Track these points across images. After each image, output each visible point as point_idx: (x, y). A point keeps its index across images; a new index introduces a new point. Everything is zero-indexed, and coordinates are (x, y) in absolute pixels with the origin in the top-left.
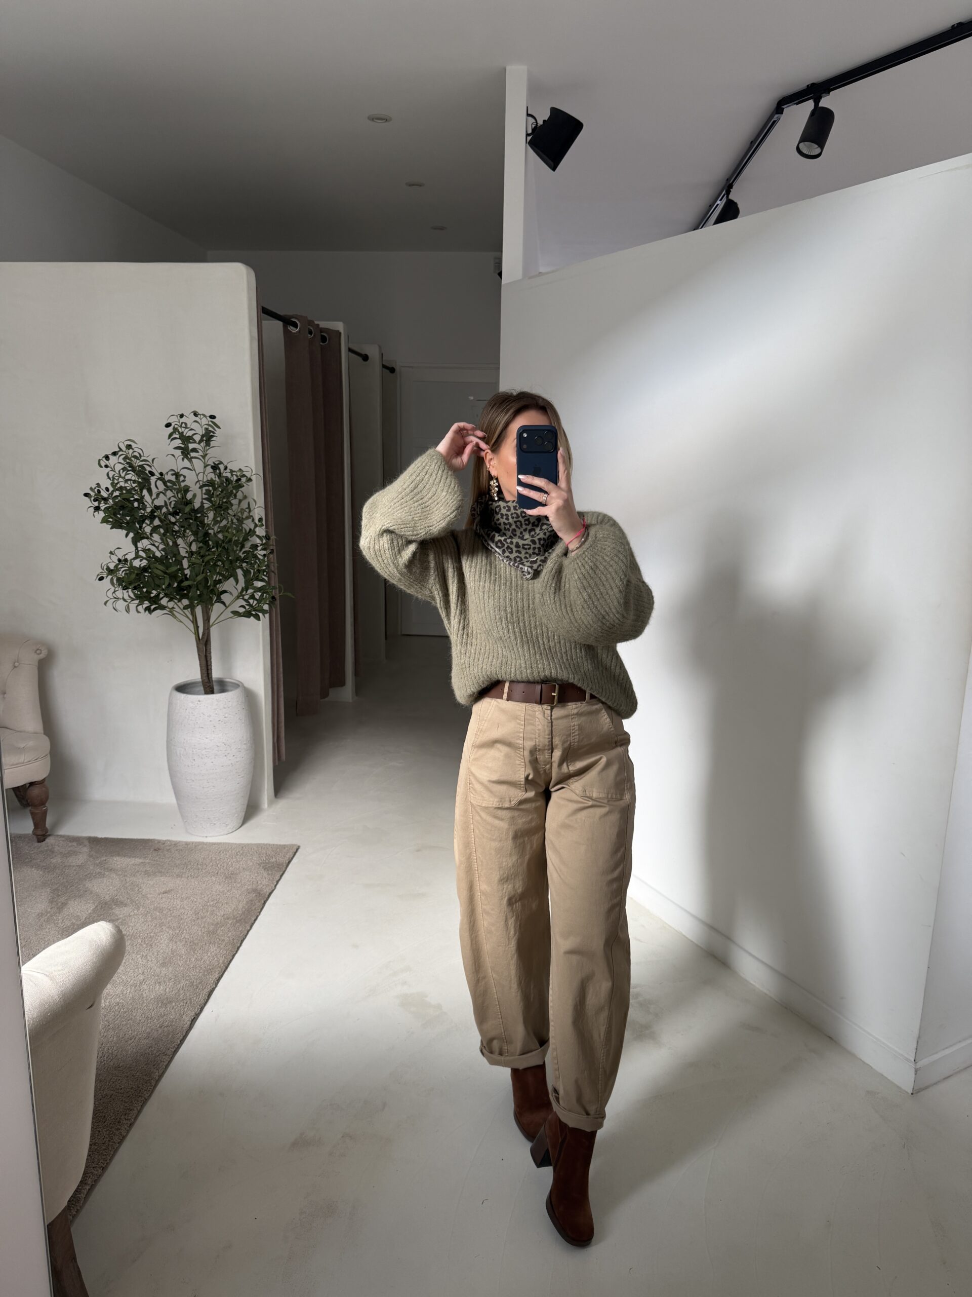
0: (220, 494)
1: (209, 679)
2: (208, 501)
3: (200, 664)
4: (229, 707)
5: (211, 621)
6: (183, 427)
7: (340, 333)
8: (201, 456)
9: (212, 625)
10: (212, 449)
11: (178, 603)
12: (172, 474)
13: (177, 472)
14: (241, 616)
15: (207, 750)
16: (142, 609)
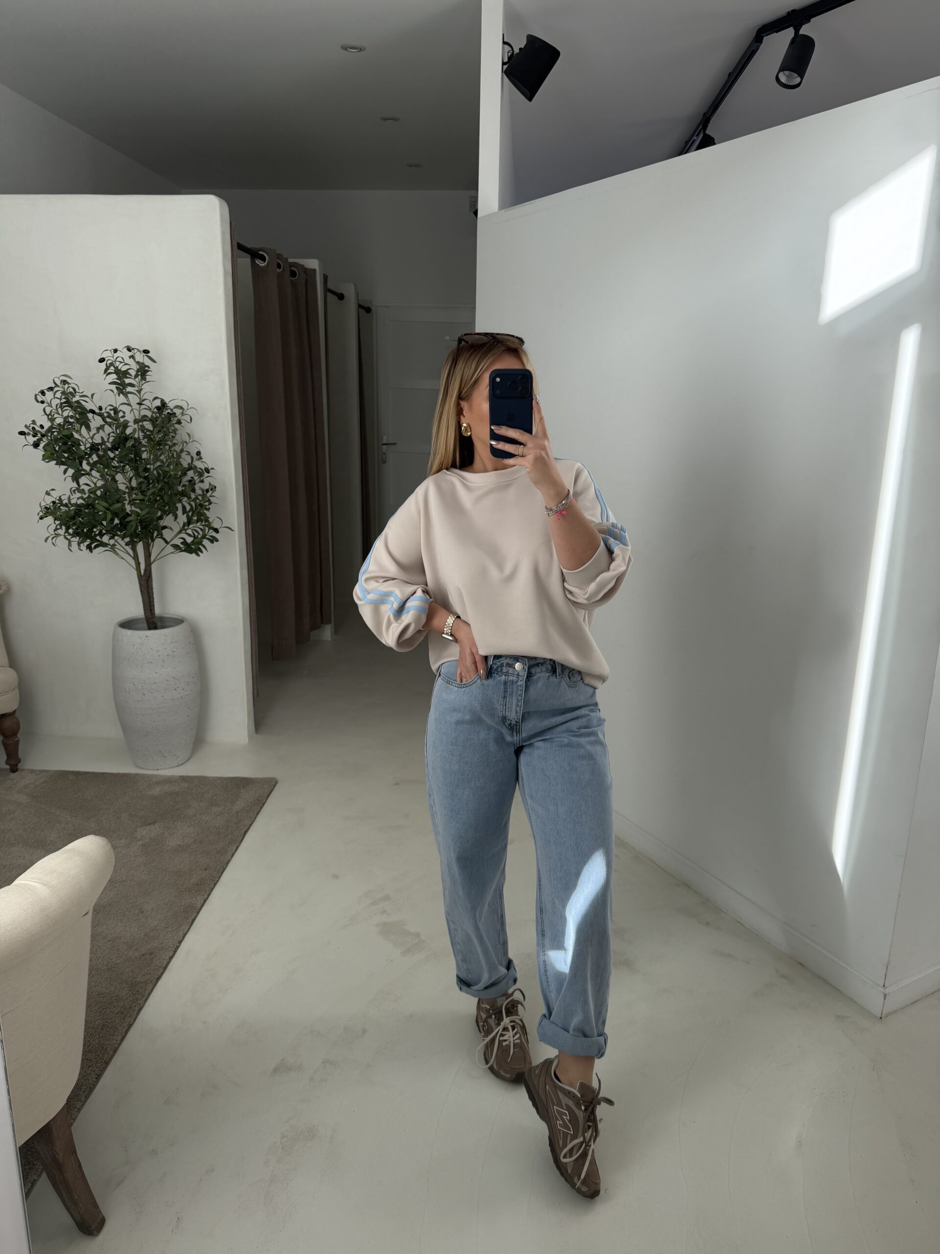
1: (152, 614)
3: (143, 601)
4: (176, 642)
5: (152, 559)
6: (118, 362)
7: (315, 271)
8: (137, 391)
9: (154, 561)
10: (146, 384)
11: (120, 540)
12: (111, 410)
13: (116, 407)
14: (183, 551)
15: (157, 685)
16: (83, 546)
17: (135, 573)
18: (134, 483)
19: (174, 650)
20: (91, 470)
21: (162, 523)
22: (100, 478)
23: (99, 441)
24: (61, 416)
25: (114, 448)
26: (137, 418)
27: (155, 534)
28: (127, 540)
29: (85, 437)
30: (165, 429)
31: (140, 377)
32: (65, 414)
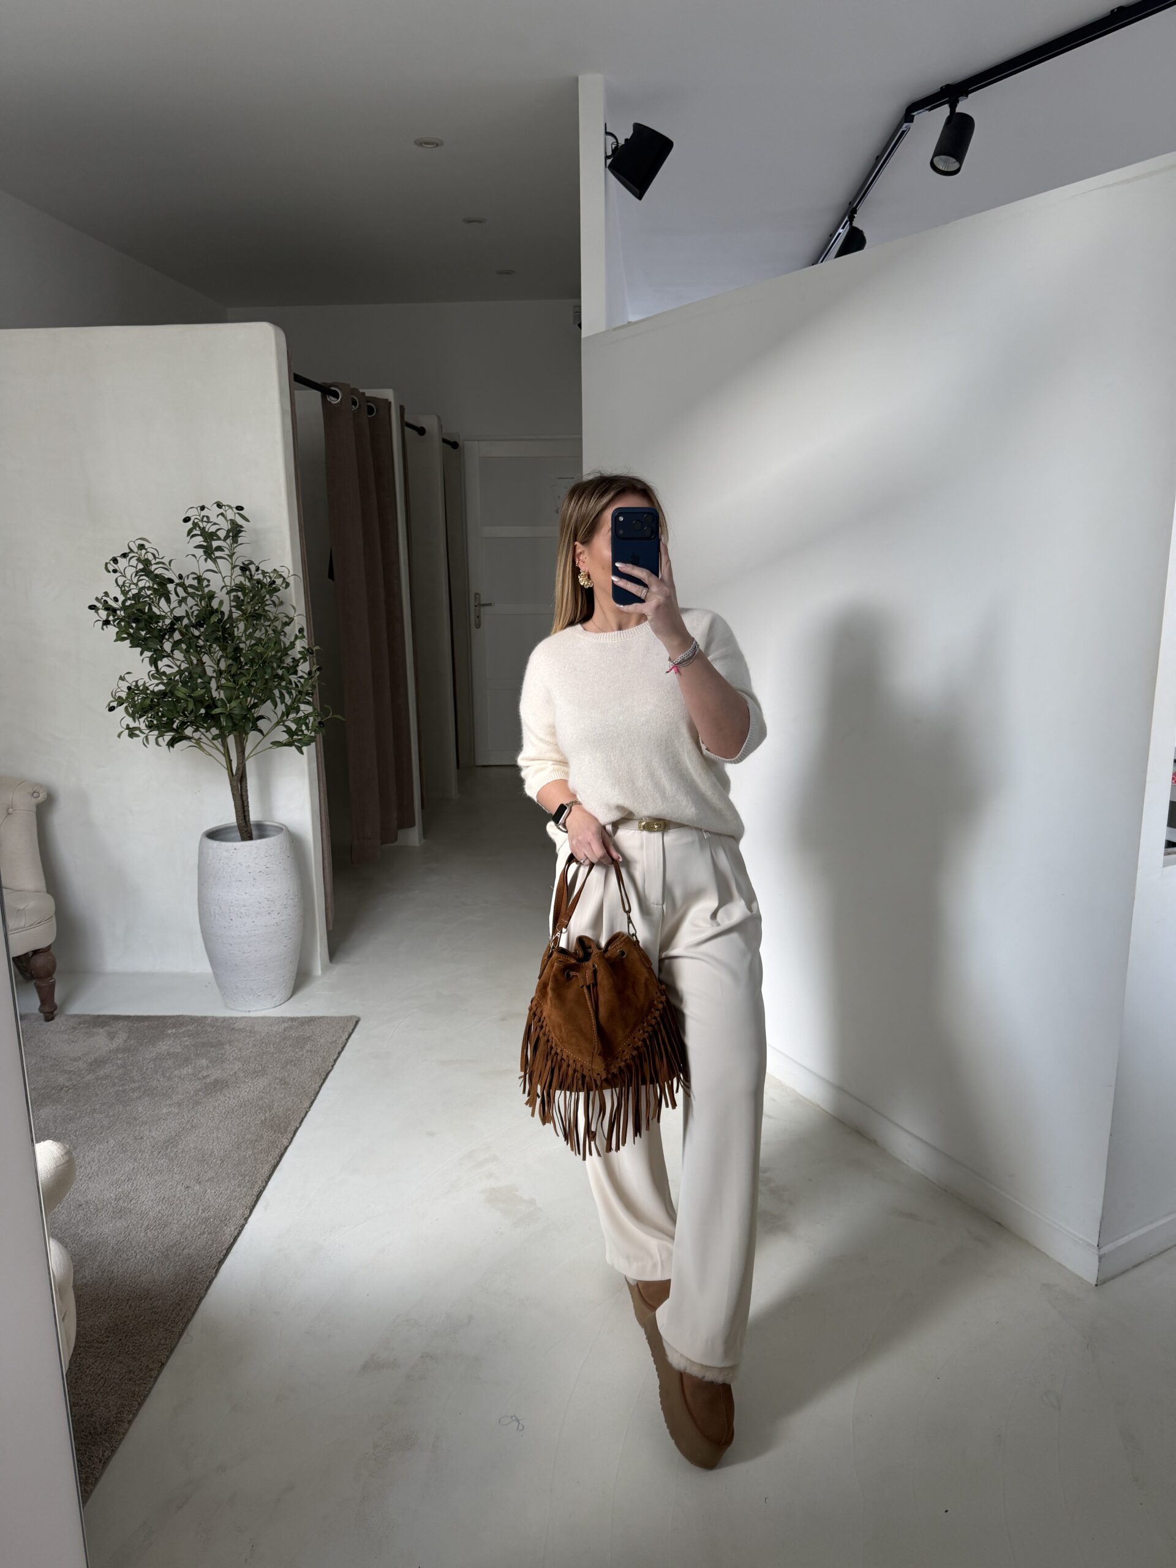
0: (251, 601)
1: (246, 822)
2: (237, 610)
3: (235, 805)
4: (271, 856)
5: (247, 754)
6: (205, 522)
7: (390, 403)
8: (227, 555)
9: (248, 758)
10: (238, 546)
11: (206, 733)
12: (193, 578)
13: (201, 575)
16: (163, 741)
18: (223, 665)
20: (172, 651)
21: (257, 713)
22: (184, 659)
23: (182, 615)
24: (136, 587)
27: (250, 725)
28: (216, 732)
29: (164, 611)
32: (141, 584)
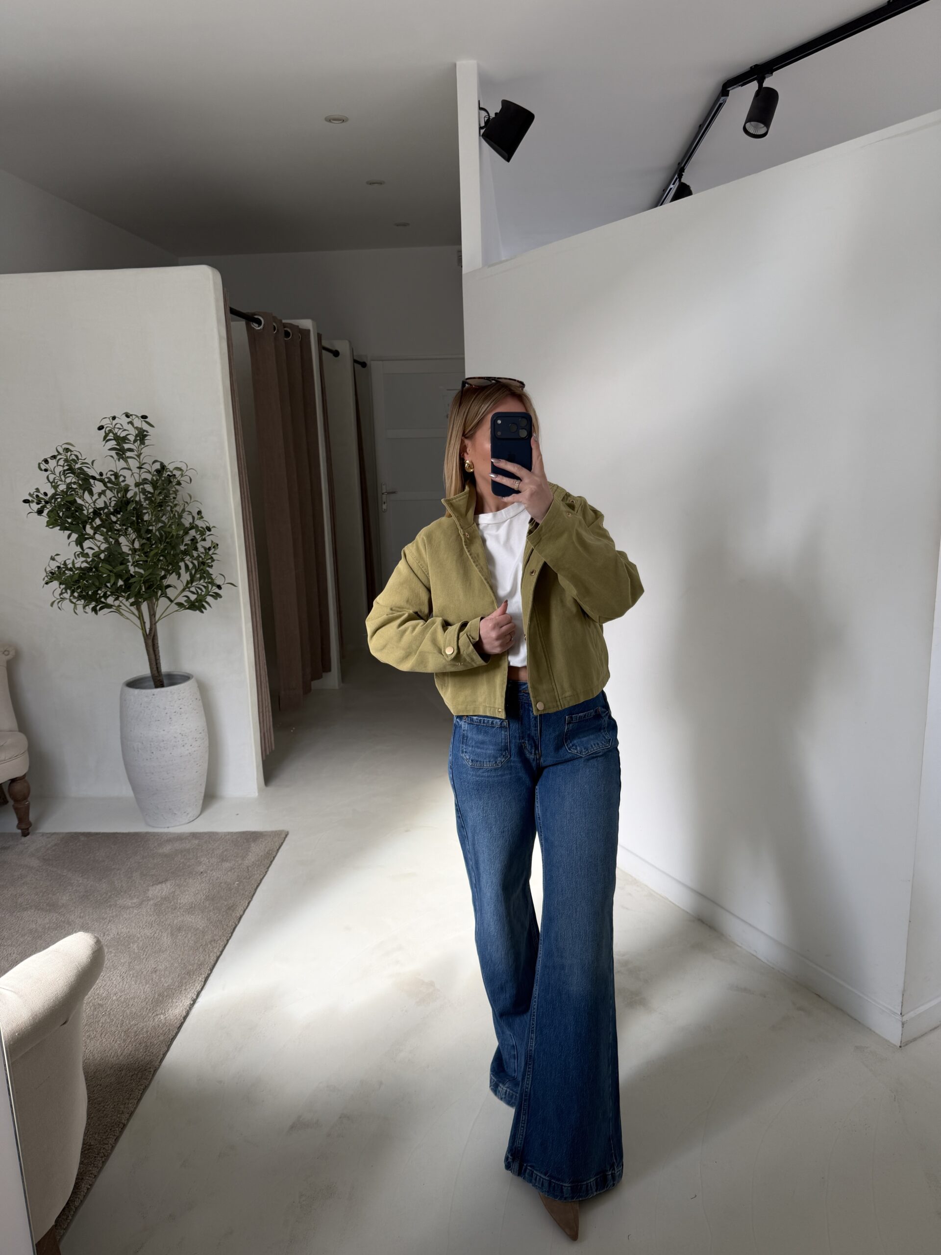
1: (158, 672)
3: (149, 659)
5: (158, 617)
6: (117, 429)
7: (309, 331)
8: (136, 455)
9: (159, 620)
10: (146, 447)
11: (124, 601)
12: (111, 475)
13: (116, 472)
14: (188, 608)
15: (165, 742)
16: (89, 609)
17: (140, 632)
18: (137, 545)
19: (181, 706)
20: (95, 534)
21: (165, 582)
22: (104, 542)
23: (102, 505)
24: (64, 483)
25: (116, 512)
26: (138, 481)
27: (160, 593)
28: (132, 600)
29: (87, 502)
30: (165, 491)
31: (138, 441)
32: (68, 480)
